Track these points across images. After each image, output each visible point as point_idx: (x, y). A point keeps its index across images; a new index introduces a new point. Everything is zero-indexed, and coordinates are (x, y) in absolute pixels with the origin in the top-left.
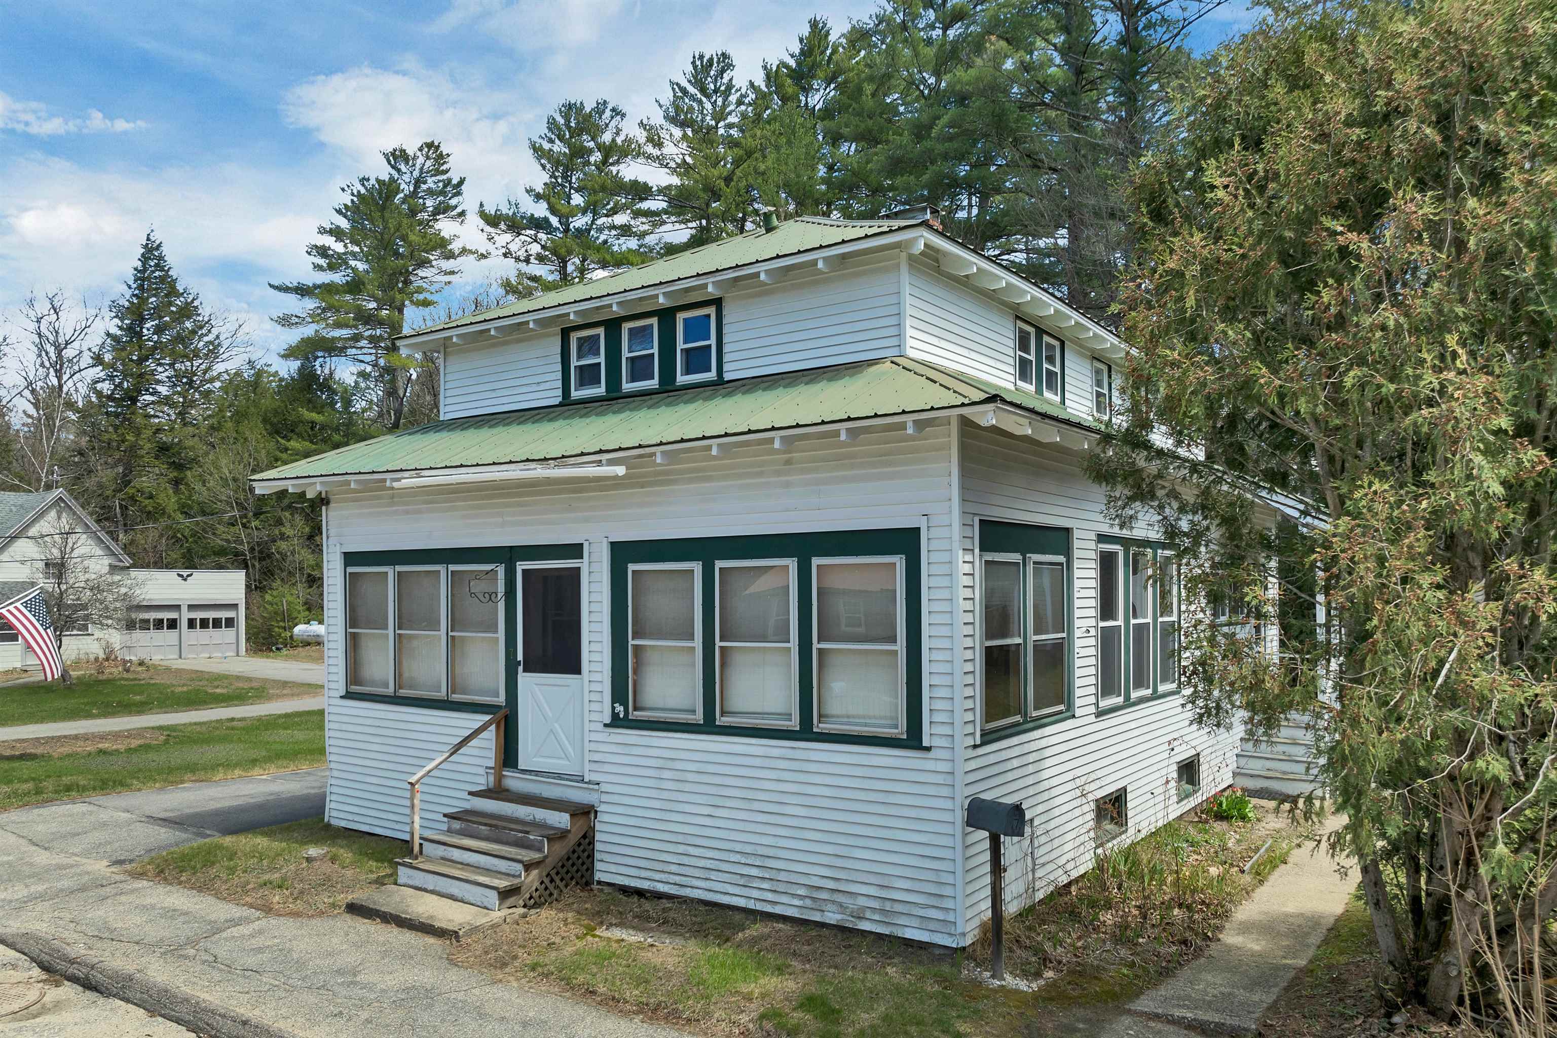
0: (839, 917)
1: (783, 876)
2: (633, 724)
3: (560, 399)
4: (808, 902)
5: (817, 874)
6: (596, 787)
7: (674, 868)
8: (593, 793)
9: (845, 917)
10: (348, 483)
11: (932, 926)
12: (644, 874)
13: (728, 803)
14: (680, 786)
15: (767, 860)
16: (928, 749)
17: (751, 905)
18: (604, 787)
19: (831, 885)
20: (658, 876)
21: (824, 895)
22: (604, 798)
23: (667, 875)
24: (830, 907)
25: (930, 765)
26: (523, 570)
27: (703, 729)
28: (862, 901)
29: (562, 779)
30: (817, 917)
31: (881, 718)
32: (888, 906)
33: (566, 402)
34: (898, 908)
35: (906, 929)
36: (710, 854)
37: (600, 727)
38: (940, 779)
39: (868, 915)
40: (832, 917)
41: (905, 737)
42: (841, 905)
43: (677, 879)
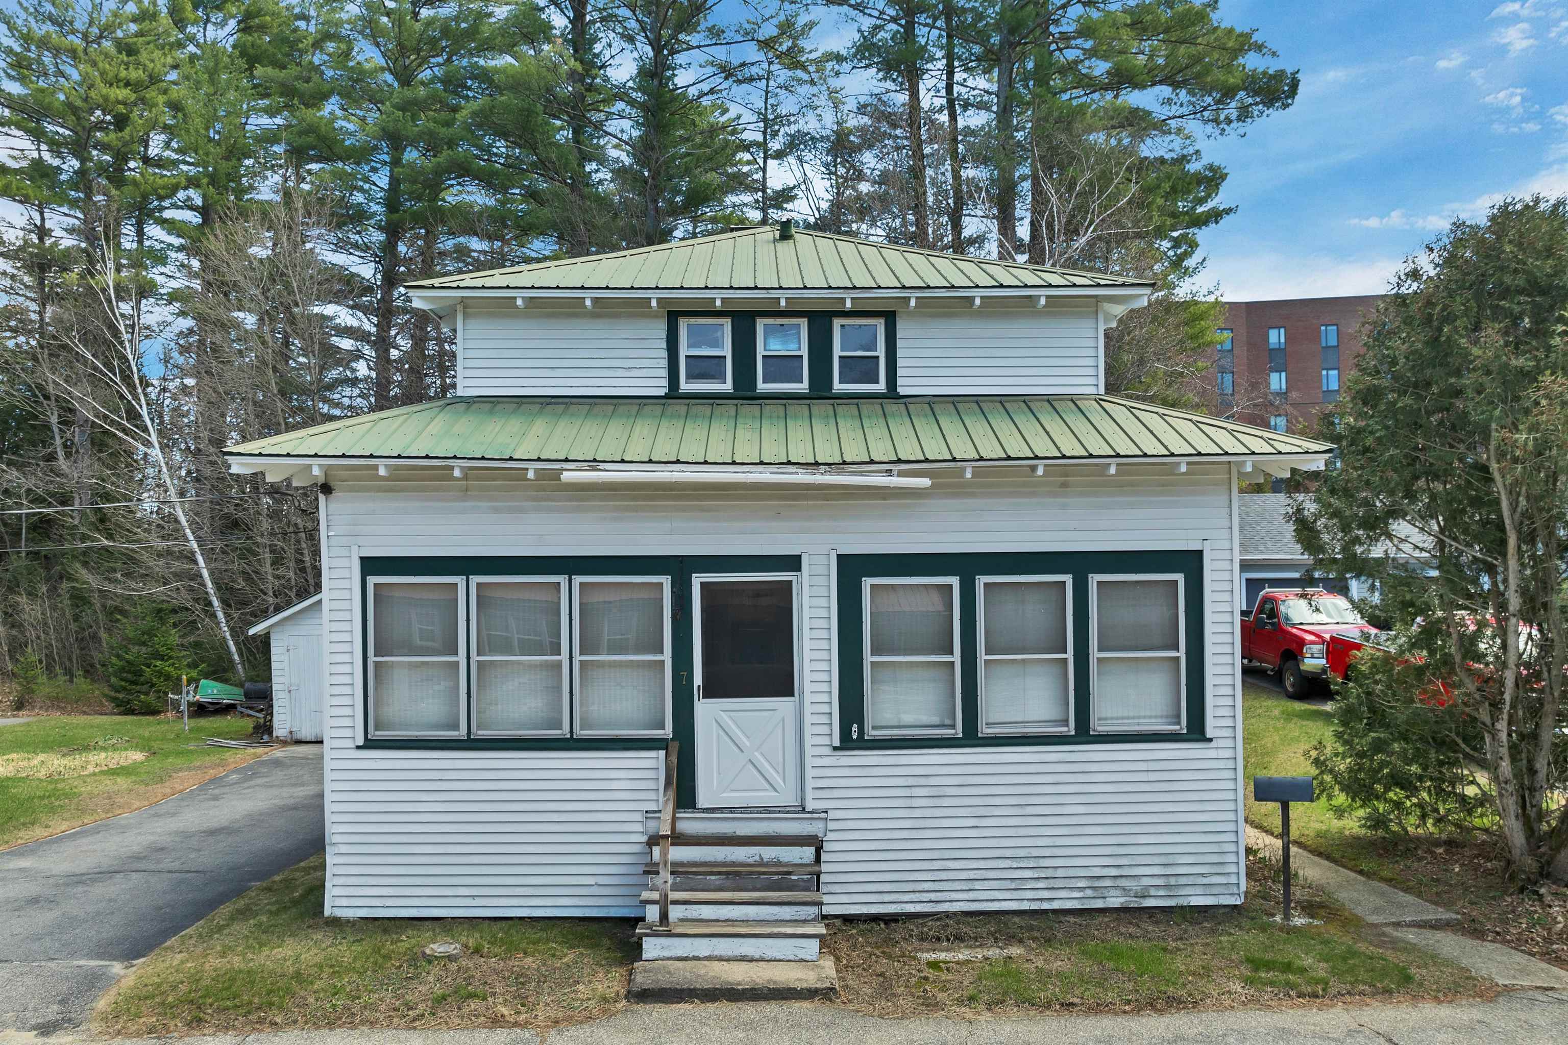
0: (1122, 900)
1: (1060, 873)
2: (869, 744)
3: (666, 390)
4: (1089, 893)
5: (1097, 865)
6: (823, 815)
7: (927, 886)
8: (815, 823)
9: (1128, 899)
10: (376, 467)
11: (1215, 890)
12: (887, 898)
13: (997, 812)
14: (937, 802)
15: (1041, 860)
16: (1210, 740)
17: (1025, 906)
18: (831, 815)
19: (1114, 872)
20: (907, 897)
21: (1107, 883)
22: (831, 825)
23: (917, 895)
24: (1113, 892)
25: (1212, 754)
26: (703, 584)
27: (963, 742)
28: (1146, 882)
29: (770, 812)
30: (1099, 904)
31: (1156, 717)
32: (1173, 881)
33: (675, 394)
34: (1183, 880)
35: (1190, 898)
36: (975, 864)
37: (827, 751)
38: (1221, 764)
39: (1153, 892)
40: (1115, 902)
41: (1185, 731)
42: (1123, 888)
43: (933, 896)
